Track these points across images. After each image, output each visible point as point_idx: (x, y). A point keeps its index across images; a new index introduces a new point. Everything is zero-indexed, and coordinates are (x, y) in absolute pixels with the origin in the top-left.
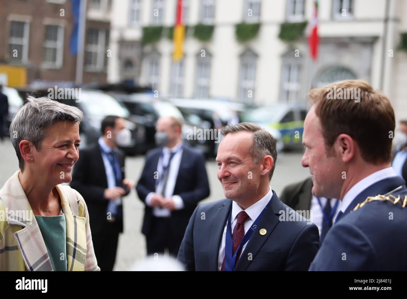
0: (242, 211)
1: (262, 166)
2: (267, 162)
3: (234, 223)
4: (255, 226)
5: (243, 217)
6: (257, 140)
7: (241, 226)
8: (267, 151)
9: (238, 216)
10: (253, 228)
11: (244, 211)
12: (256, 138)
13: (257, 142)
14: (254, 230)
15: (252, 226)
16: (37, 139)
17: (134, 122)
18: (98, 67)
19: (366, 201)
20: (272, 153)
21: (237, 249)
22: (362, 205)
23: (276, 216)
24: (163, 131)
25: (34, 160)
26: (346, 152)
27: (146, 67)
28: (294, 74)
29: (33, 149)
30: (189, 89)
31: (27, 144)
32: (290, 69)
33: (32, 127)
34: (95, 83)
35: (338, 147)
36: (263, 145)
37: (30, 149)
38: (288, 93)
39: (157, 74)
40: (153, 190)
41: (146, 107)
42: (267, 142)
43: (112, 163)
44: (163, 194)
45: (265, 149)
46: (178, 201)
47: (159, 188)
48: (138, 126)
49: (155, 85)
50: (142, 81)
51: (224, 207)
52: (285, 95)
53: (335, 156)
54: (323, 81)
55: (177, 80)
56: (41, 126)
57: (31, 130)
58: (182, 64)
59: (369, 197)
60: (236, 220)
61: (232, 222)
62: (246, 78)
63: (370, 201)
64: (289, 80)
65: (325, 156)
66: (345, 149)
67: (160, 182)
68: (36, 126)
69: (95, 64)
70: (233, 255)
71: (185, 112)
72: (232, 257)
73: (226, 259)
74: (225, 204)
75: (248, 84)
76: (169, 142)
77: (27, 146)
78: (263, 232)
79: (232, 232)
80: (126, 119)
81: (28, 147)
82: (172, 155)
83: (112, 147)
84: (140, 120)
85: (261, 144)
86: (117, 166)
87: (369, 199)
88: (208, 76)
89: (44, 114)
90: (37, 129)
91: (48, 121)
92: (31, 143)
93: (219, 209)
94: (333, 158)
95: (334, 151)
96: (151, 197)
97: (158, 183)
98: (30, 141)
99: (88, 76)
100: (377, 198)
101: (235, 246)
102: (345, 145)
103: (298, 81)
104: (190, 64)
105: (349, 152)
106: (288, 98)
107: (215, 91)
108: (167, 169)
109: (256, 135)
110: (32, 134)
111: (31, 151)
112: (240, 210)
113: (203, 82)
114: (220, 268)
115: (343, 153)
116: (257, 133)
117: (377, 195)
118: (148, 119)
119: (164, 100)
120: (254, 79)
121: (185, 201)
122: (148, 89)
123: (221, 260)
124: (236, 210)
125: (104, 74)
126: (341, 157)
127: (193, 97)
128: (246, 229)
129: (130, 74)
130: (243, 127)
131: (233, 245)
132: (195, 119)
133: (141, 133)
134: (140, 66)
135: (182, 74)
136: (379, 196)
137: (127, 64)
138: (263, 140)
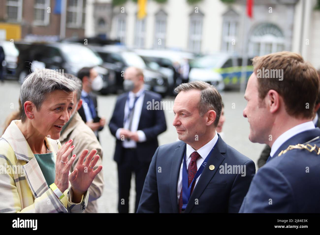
0: (195, 152)
1: (207, 118)
2: (211, 115)
3: (189, 161)
4: (205, 163)
5: (196, 156)
6: (203, 98)
7: (194, 163)
8: (212, 106)
9: (192, 156)
10: (204, 165)
11: (197, 152)
12: (203, 96)
13: (203, 99)
14: (204, 166)
15: (203, 164)
16: (38, 101)
17: (107, 69)
18: (77, 24)
19: (288, 148)
20: (216, 107)
21: (192, 181)
22: (285, 151)
23: (222, 155)
24: (130, 79)
25: (34, 117)
26: (273, 104)
27: (115, 24)
28: (233, 29)
29: (34, 109)
30: (149, 42)
31: (30, 104)
32: (229, 25)
33: (36, 92)
34: (75, 37)
35: (268, 100)
36: (209, 101)
37: (32, 109)
38: (228, 44)
39: (124, 29)
40: (122, 126)
41: (116, 57)
42: (212, 99)
43: (89, 105)
44: (130, 129)
45: (210, 104)
46: (141, 136)
47: (126, 125)
48: (109, 71)
49: (123, 38)
50: (113, 35)
51: (180, 148)
52: (226, 45)
53: (265, 107)
54: (255, 35)
55: (140, 34)
56: (42, 92)
57: (34, 94)
58: (144, 21)
59: (290, 146)
60: (190, 158)
61: (187, 160)
62: (194, 33)
63: (291, 149)
64: (229, 34)
65: (258, 107)
66: (273, 102)
67: (127, 121)
68: (38, 92)
69: (75, 22)
70: (188, 187)
71: (146, 61)
72: (188, 188)
73: (183, 189)
74: (180, 145)
75: (196, 37)
76: (134, 88)
77: (29, 106)
78: (212, 168)
79: (187, 168)
80: (100, 66)
81: (31, 106)
82: (136, 99)
83: (88, 92)
84: (111, 67)
85: (207, 100)
86: (92, 106)
87: (290, 147)
88: (164, 31)
89: (46, 83)
90: (39, 94)
91: (48, 89)
92: (33, 104)
93: (176, 149)
94: (263, 109)
95: (265, 104)
96: (120, 132)
97: (125, 121)
98: (33, 102)
99: (69, 31)
100: (297, 147)
101: (190, 179)
102: (273, 98)
103: (236, 35)
104: (151, 22)
105: (276, 105)
106: (227, 49)
107: (170, 43)
108: (132, 110)
109: (203, 93)
110: (35, 97)
111: (33, 110)
112: (193, 151)
113: (161, 35)
114: (179, 197)
115: (271, 105)
116: (204, 91)
117: (297, 144)
118: (118, 66)
119: (129, 51)
120: (201, 33)
121: (147, 135)
122: (117, 42)
123: (179, 190)
124: (190, 151)
125: (82, 30)
126: (269, 108)
127: (153, 48)
128: (199, 166)
129: (103, 29)
130: (193, 86)
131: (188, 179)
132: (154, 66)
133: (112, 77)
134: (111, 24)
135: (144, 30)
136: (299, 145)
137: (101, 21)
138: (209, 97)
